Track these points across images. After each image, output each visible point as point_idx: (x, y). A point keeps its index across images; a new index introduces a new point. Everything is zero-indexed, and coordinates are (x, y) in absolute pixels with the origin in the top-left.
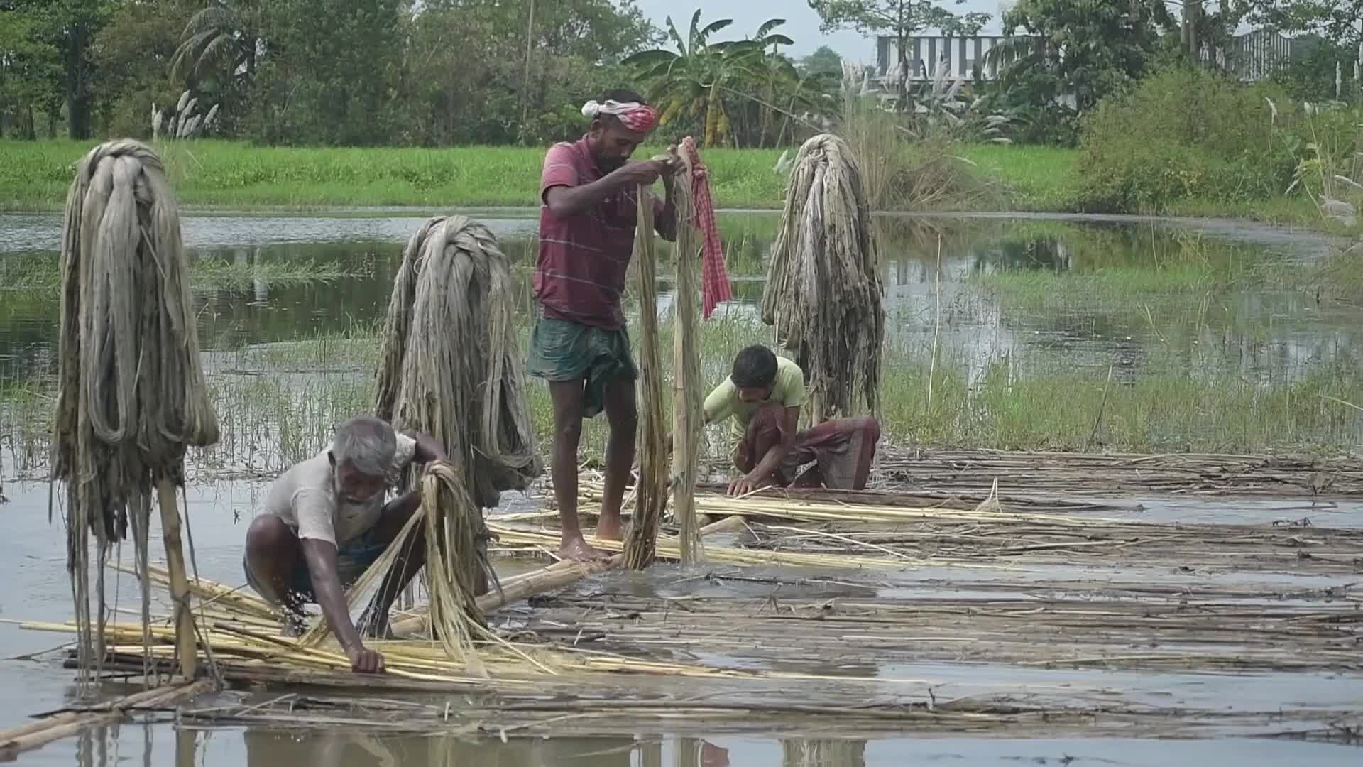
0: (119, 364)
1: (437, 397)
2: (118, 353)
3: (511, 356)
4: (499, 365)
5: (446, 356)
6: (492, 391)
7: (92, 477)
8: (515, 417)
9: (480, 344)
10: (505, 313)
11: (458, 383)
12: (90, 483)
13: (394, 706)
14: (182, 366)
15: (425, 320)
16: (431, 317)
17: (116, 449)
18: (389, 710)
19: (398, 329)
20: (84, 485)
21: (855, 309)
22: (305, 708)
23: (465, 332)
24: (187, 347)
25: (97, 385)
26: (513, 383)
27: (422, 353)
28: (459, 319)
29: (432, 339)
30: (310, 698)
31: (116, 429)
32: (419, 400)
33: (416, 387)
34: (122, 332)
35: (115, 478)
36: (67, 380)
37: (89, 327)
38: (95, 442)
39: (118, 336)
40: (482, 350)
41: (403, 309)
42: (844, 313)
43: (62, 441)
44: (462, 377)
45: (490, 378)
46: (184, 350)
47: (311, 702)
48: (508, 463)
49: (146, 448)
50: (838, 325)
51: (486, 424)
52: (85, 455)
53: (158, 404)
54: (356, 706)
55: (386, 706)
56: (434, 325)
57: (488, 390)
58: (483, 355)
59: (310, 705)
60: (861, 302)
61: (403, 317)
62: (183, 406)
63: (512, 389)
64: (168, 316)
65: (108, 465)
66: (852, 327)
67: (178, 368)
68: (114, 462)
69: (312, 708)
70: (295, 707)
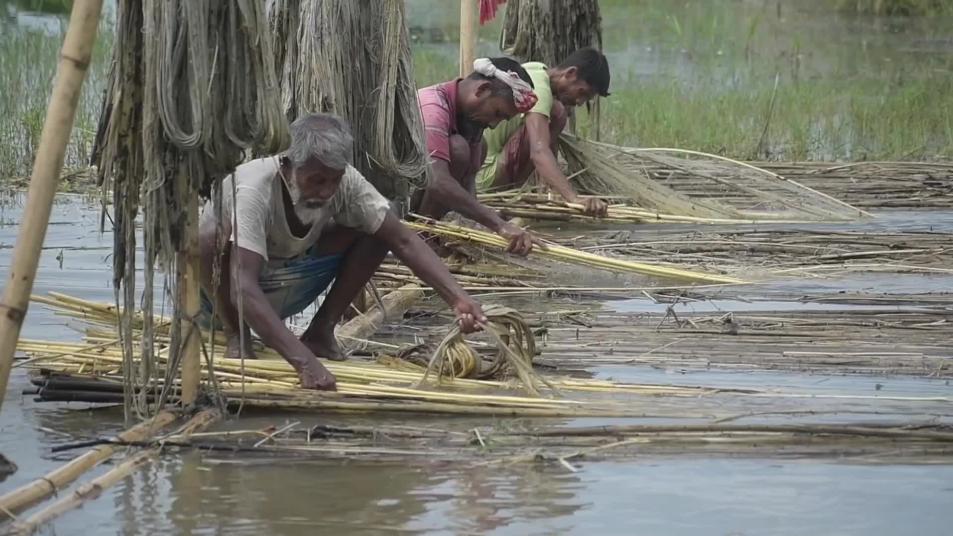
0: (193, 61)
1: (333, 102)
2: (191, 49)
3: (405, 61)
4: (393, 71)
5: (339, 59)
6: (387, 97)
7: (161, 185)
8: (409, 125)
9: (371, 47)
10: (400, 13)
11: (350, 88)
12: (158, 190)
13: (420, 433)
14: (252, 66)
15: (319, 20)
16: (325, 17)
17: (186, 154)
18: (414, 437)
19: (280, 29)
20: (151, 193)
21: (585, 12)
22: (324, 437)
23: (356, 33)
24: (259, 46)
25: (170, 84)
26: (407, 88)
27: (317, 56)
28: (352, 21)
29: (327, 41)
30: (328, 426)
31: (190, 132)
32: (314, 106)
33: (309, 92)
34: (196, 26)
35: (182, 185)
36: (126, 78)
37: (158, 19)
38: (165, 146)
39: (192, 31)
40: (372, 54)
41: (285, 9)
42: (574, 18)
43: (120, 144)
44: (354, 82)
45: (385, 83)
46: (255, 49)
47: (329, 430)
48: (402, 172)
49: (212, 156)
50: (568, 31)
51: (381, 132)
52: (152, 160)
53: (225, 107)
54: (378, 433)
55: (411, 434)
56: (329, 27)
57: (382, 97)
58: (374, 59)
59: (328, 434)
60: (590, 6)
61: (285, 16)
62: (253, 109)
63: (406, 94)
64: (238, 10)
65: (177, 172)
66: (584, 34)
67: (248, 70)
68: (182, 168)
69: (331, 436)
70: (313, 436)
